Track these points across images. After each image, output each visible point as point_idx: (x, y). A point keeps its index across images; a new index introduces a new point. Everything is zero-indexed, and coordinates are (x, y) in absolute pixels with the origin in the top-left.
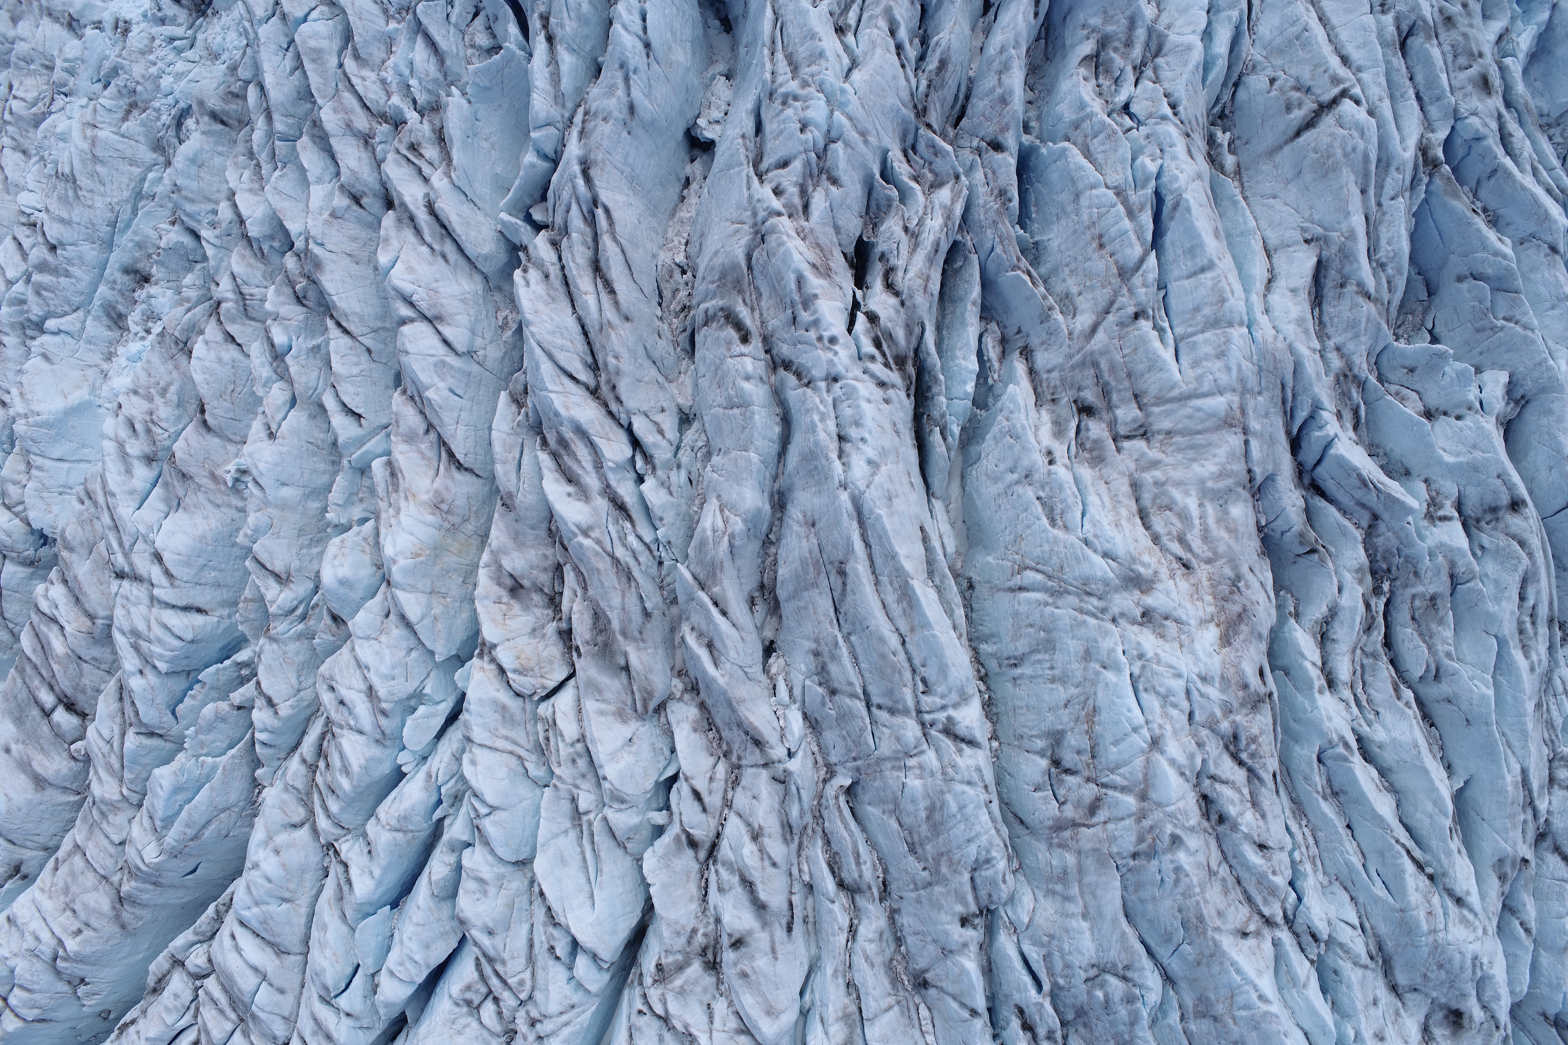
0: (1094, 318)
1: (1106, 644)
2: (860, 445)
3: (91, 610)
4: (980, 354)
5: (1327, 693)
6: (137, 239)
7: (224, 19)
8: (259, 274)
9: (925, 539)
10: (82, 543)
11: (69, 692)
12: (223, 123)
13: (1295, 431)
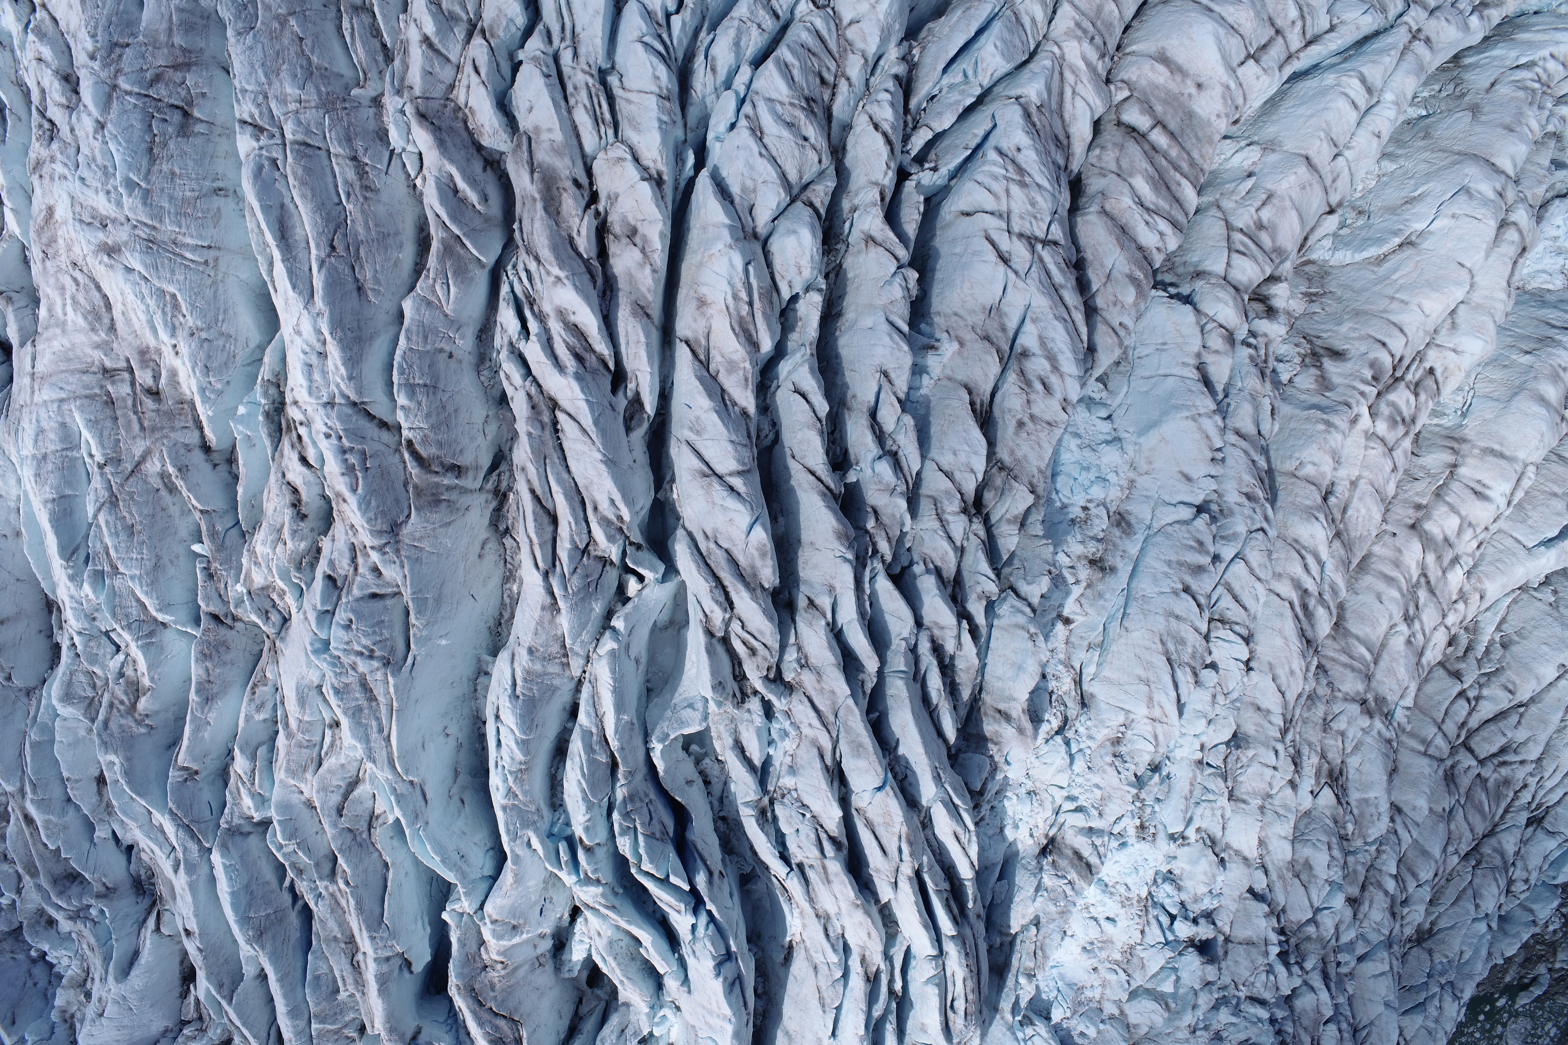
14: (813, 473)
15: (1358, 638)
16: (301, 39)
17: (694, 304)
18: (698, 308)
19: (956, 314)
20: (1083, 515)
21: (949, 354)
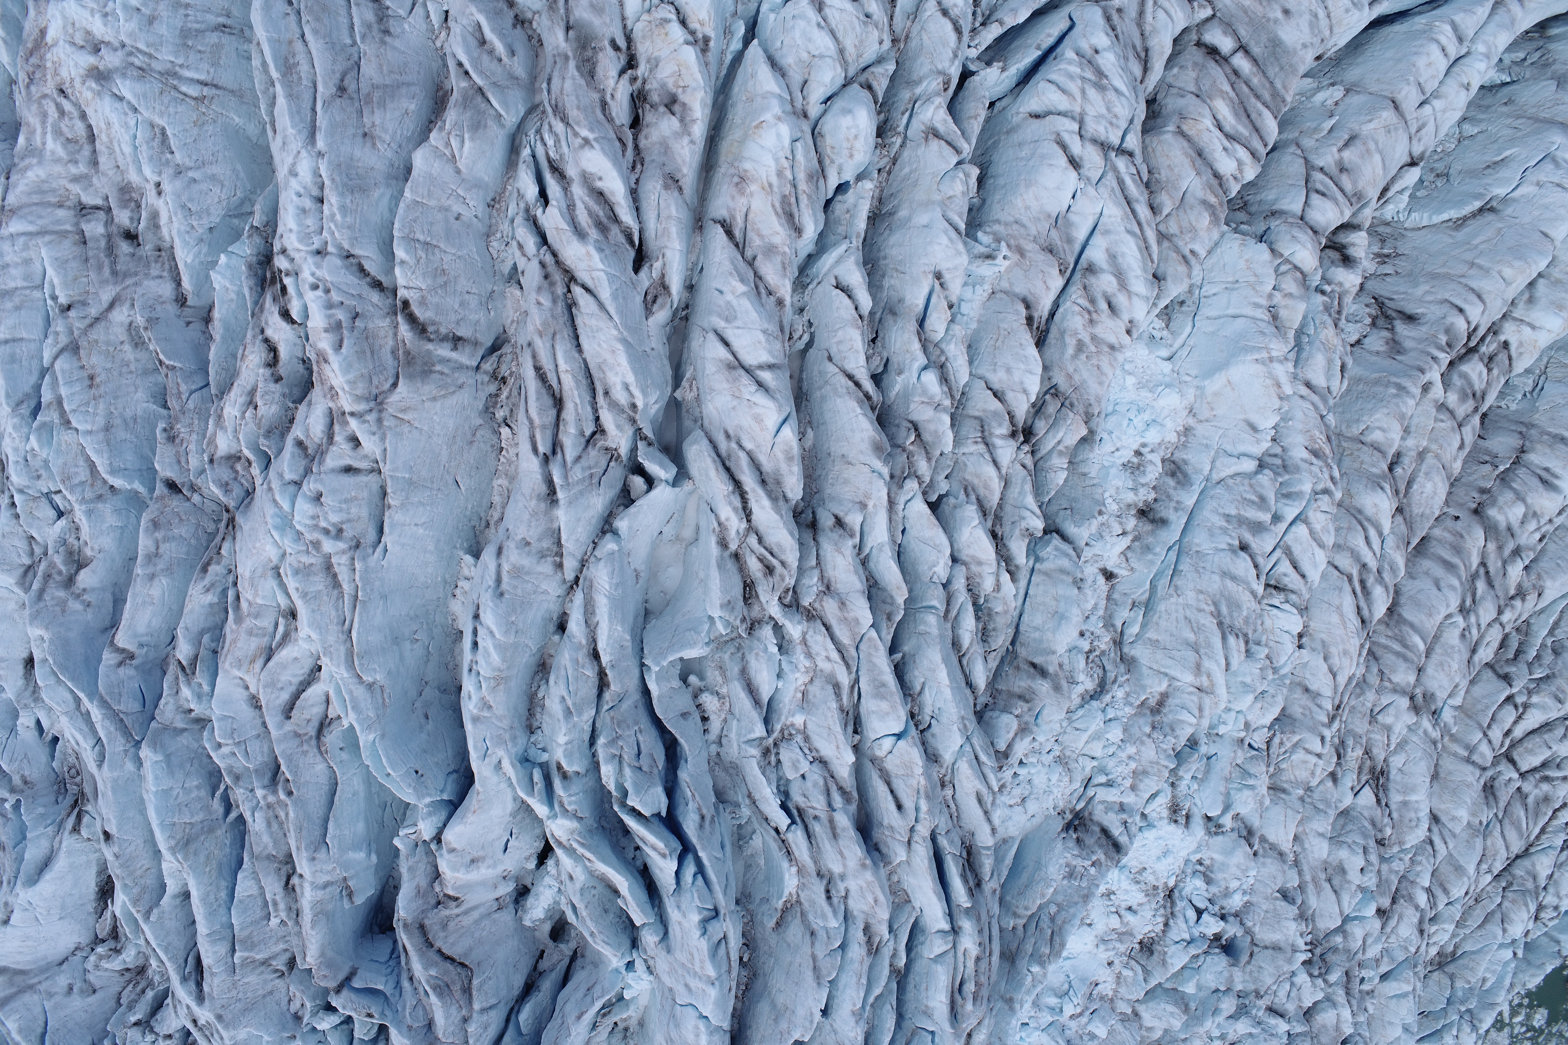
0: (110, 316)
1: (132, 26)
2: (302, 191)
3: (1181, 139)
6: (1150, 557)
7: (1050, 804)
8: (970, 468)
10: (1191, 208)
11: (1212, 64)
12: (1034, 665)
14: (852, 380)
15: (1412, 626)
18: (738, 185)
19: (1017, 222)
20: (1135, 460)
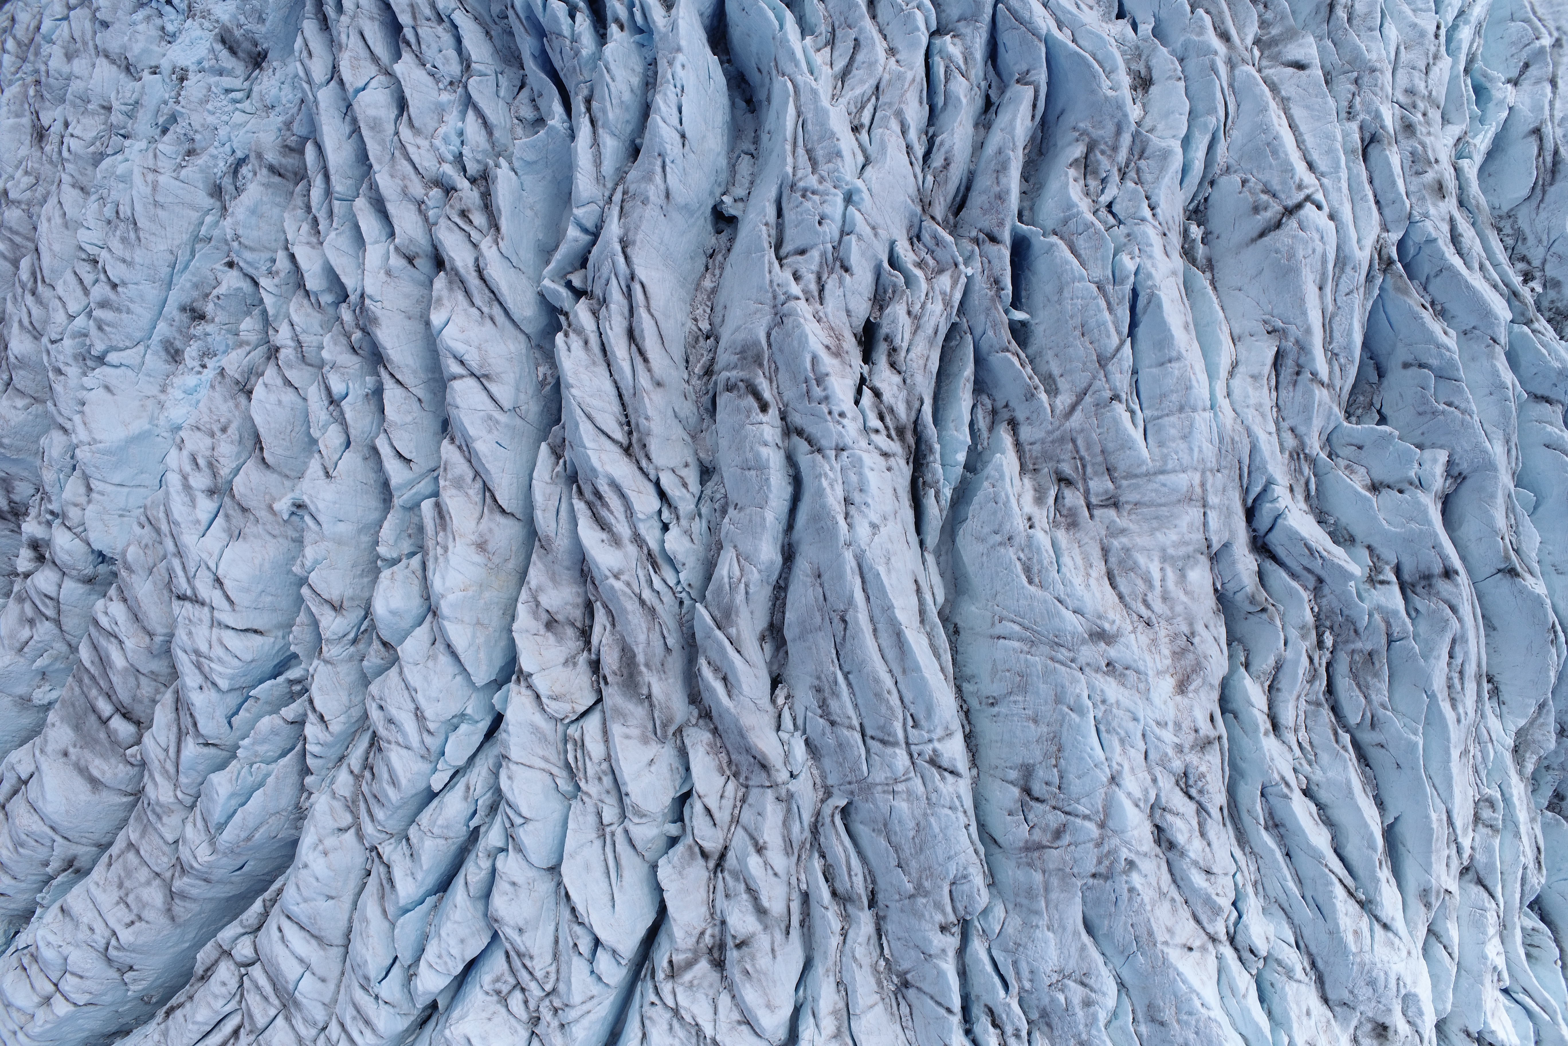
0: (1074, 398)
1: (1074, 690)
3: (149, 628)
4: (972, 425)
5: (1272, 736)
7: (277, 72)
8: (316, 324)
9: (918, 591)
10: (142, 565)
11: (126, 702)
12: (281, 176)
13: (1250, 502)
14: (398, 382)
16: (899, 866)
17: (491, 547)
18: (486, 542)
19: (274, 536)
20: (206, 360)
21: (284, 500)
